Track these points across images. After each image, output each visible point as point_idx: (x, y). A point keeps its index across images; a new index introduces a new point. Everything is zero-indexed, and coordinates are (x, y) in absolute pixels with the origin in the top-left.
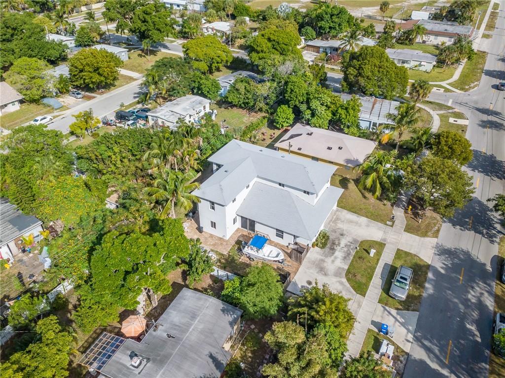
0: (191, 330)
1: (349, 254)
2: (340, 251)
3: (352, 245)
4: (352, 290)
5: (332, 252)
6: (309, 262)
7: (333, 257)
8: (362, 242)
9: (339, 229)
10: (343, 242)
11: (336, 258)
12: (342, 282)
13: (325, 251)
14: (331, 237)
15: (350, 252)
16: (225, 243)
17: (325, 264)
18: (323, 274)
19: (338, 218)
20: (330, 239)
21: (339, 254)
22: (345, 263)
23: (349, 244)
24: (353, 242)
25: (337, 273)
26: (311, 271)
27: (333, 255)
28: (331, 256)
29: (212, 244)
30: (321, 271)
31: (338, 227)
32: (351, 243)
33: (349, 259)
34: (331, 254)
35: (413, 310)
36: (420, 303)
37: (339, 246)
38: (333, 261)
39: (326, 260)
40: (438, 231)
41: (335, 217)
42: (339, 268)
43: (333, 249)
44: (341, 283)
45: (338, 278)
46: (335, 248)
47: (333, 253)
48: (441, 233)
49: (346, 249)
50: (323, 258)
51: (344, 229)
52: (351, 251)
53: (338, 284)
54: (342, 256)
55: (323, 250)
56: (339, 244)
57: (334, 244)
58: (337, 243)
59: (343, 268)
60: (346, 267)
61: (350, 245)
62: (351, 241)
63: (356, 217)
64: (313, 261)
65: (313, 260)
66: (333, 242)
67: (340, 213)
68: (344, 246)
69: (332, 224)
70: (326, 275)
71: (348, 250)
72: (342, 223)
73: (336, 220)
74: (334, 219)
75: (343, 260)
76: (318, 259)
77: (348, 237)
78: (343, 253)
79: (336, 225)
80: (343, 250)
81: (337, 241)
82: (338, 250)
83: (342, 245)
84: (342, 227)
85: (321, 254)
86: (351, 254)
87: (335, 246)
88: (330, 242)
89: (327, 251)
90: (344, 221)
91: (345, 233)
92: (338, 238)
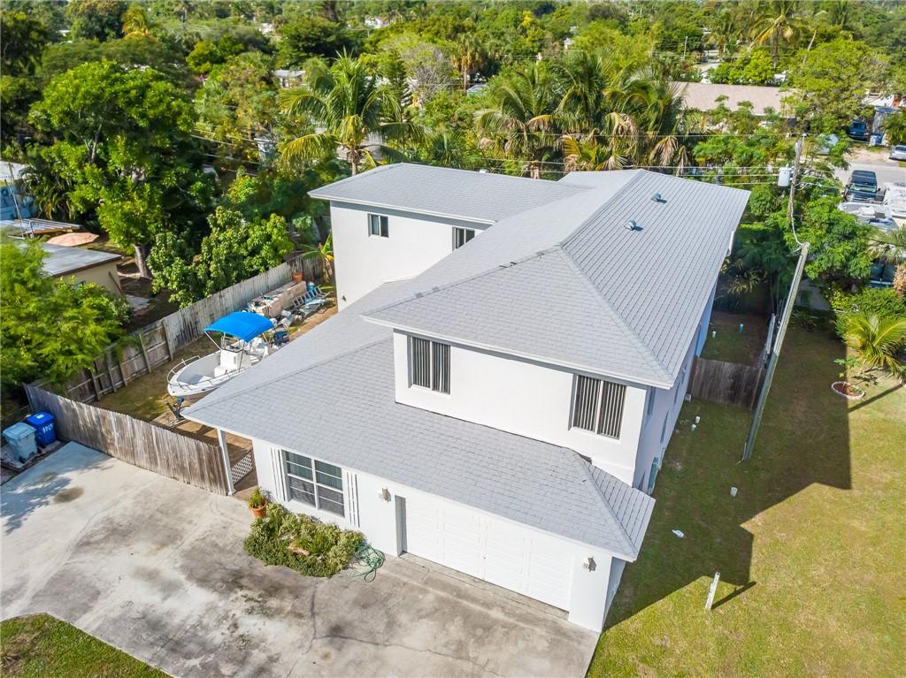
2: (211, 609)
3: (245, 673)
5: (217, 576)
6: (180, 499)
7: (182, 577)
9: (391, 624)
10: (276, 634)
11: (169, 588)
13: (229, 552)
15: (188, 656)
17: (141, 546)
19: (488, 629)
22: (116, 621)
25: (71, 583)
26: (127, 503)
27: (190, 577)
28: (183, 568)
32: (261, 671)
34: (201, 572)
37: (250, 611)
38: (151, 576)
39: (168, 550)
41: (496, 614)
42: (96, 595)
43: (233, 582)
46: (240, 593)
47: (203, 581)
49: (218, 636)
50: (188, 541)
52: (195, 662)
54: (169, 614)
55: (240, 548)
56: (267, 613)
57: (274, 590)
58: (273, 603)
59: (86, 609)
60: (87, 623)
61: (243, 661)
62: (276, 669)
64: (177, 512)
65: (188, 510)
66: (288, 587)
67: (543, 645)
68: (241, 631)
69: (430, 598)
70: (85, 544)
71: (206, 648)
72: (446, 645)
73: (467, 616)
74: (478, 608)
75: (143, 618)
76: (187, 527)
77: (317, 659)
78: (192, 621)
79: (427, 616)
80: (212, 623)
81: (288, 604)
82: (221, 604)
83: (252, 625)
84: (407, 641)
85: (214, 538)
86: (171, 660)
87: (250, 594)
88: (291, 576)
89: (223, 560)
90: (468, 659)
91: (353, 651)
92: (313, 615)
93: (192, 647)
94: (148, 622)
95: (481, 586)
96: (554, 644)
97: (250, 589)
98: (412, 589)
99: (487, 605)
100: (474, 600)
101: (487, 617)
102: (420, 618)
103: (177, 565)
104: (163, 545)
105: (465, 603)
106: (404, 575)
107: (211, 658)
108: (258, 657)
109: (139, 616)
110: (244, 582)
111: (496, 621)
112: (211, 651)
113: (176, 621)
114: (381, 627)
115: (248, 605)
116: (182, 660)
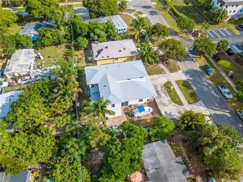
0: (161, 160)
2: (162, 94)
4: (179, 106)
7: (162, 97)
8: (164, 85)
11: (163, 97)
16: (122, 118)
17: (163, 102)
18: (166, 106)
22: (168, 97)
25: (169, 103)
26: (162, 107)
28: (161, 98)
29: (117, 121)
30: (164, 105)
33: (168, 95)
35: (199, 100)
36: (198, 96)
38: (164, 99)
39: (161, 100)
40: (178, 67)
42: (168, 100)
44: (174, 105)
45: (171, 104)
47: (161, 96)
48: (180, 67)
50: (160, 100)
51: (154, 83)
54: (164, 95)
56: (159, 91)
60: (170, 99)
62: (161, 87)
63: (152, 76)
70: (167, 106)
71: (164, 91)
83: (160, 91)
104: (161, 101)
108: (161, 89)
113: (164, 94)
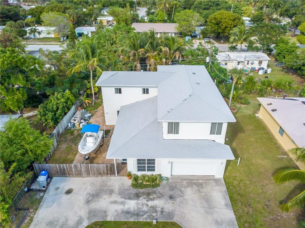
1: (138, 215)
2: (138, 204)
3: (159, 214)
5: (132, 196)
6: (104, 182)
9: (181, 191)
10: (158, 203)
11: (123, 203)
12: (82, 223)
13: (130, 190)
14: (159, 189)
15: (143, 215)
17: (105, 196)
18: (88, 199)
19: (201, 185)
20: (155, 189)
21: (132, 205)
22: (117, 215)
23: (159, 209)
24: (164, 213)
25: (95, 212)
26: (89, 187)
27: (125, 199)
28: (122, 197)
31: (183, 189)
32: (162, 212)
33: (127, 218)
34: (127, 197)
37: (148, 201)
38: (115, 202)
39: (113, 195)
41: (200, 181)
42: (105, 212)
43: (137, 196)
45: (87, 216)
46: (142, 198)
47: (130, 198)
49: (145, 208)
50: (116, 191)
51: (186, 197)
52: (145, 216)
53: (77, 219)
54: (129, 209)
55: (132, 188)
57: (149, 194)
58: (151, 197)
59: (107, 216)
60: (109, 219)
61: (156, 211)
62: (165, 210)
63: (223, 203)
64: (106, 185)
65: (108, 184)
66: (152, 192)
67: (214, 184)
68: (150, 206)
69: (185, 183)
70: (88, 202)
71: (145, 213)
72: (196, 191)
73: (195, 184)
74: (196, 181)
75: (123, 212)
76: (113, 188)
77: (172, 204)
78: (136, 208)
79: (187, 187)
80: (141, 207)
81: (155, 196)
82: (139, 202)
83: (150, 203)
84: (187, 193)
85: (122, 188)
86: (139, 218)
87: (144, 197)
88: (150, 190)
89: (130, 192)
90: (202, 192)
91: (178, 200)
92: (163, 196)
93: (141, 213)
94: (125, 212)
95: (193, 176)
96: (216, 183)
97: (143, 196)
98: (180, 182)
99: (197, 180)
100: (194, 180)
101: (199, 182)
102: (186, 188)
103: (119, 197)
105: (193, 181)
106: (176, 180)
107: (148, 214)
109: (121, 212)
110: (140, 195)
111: (202, 183)
112: (147, 212)
113: (132, 209)
114: (180, 193)
115: (146, 200)
116: (142, 217)
